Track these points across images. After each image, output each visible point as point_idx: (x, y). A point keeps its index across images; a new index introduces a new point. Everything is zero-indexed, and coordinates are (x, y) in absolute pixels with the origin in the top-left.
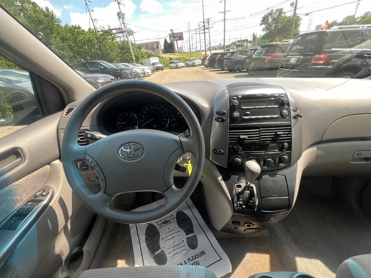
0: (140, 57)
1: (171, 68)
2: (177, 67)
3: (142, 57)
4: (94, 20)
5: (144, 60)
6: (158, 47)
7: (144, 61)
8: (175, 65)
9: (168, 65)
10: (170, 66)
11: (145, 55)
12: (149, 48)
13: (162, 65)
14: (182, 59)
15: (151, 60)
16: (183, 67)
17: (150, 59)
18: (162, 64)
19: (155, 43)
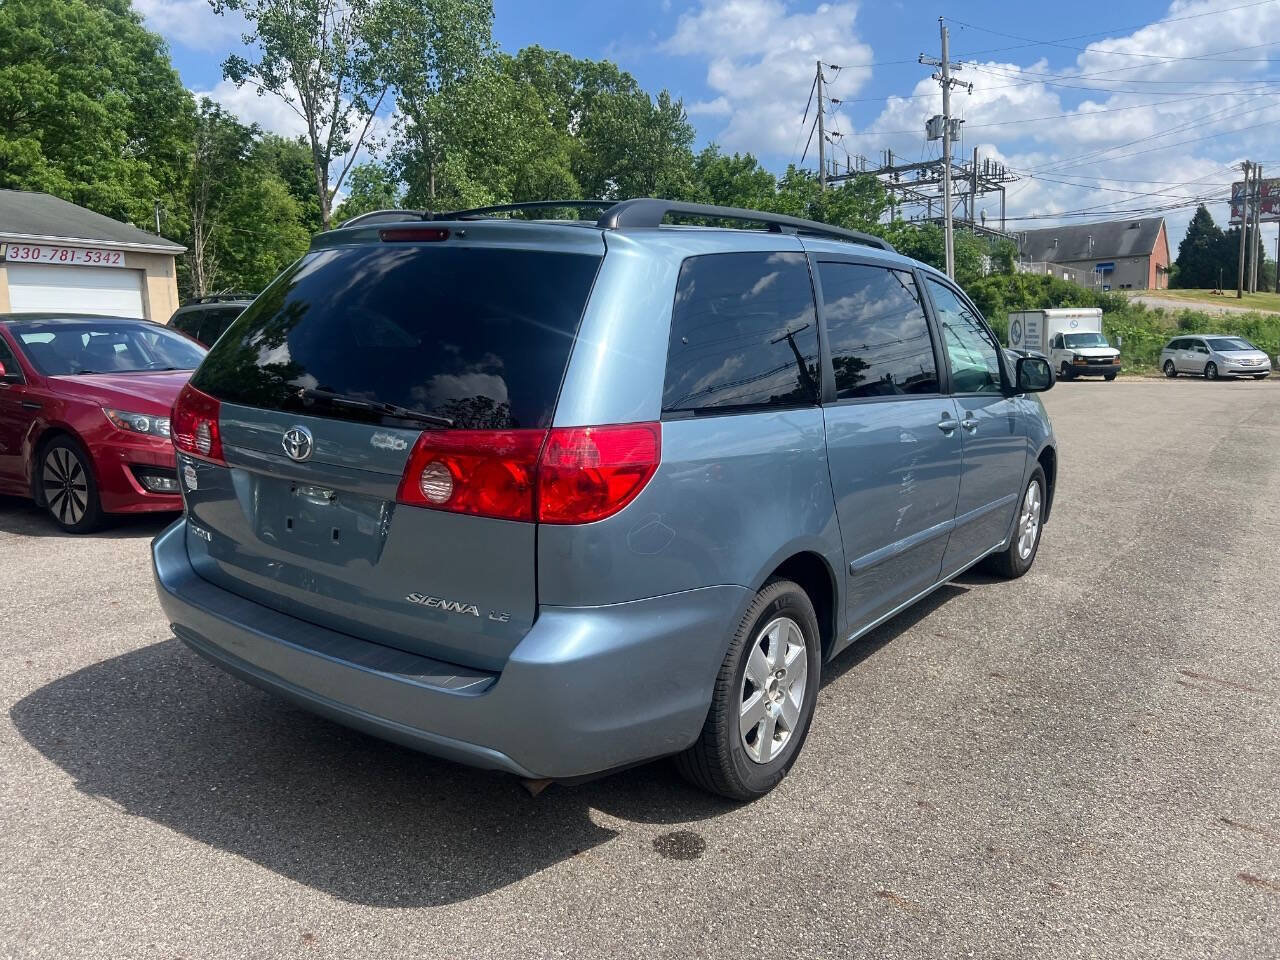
0: (1000, 300)
1: (1173, 375)
2: (1212, 373)
3: (1010, 301)
4: (830, 136)
5: (1012, 318)
6: (1141, 251)
7: (1017, 321)
8: (1202, 358)
9: (1159, 352)
10: (1169, 362)
11: (1034, 293)
12: (1084, 256)
13: (1115, 352)
14: (1266, 330)
15: (1051, 322)
16: (1259, 376)
17: (1046, 316)
18: (1114, 344)
19: (1134, 226)
